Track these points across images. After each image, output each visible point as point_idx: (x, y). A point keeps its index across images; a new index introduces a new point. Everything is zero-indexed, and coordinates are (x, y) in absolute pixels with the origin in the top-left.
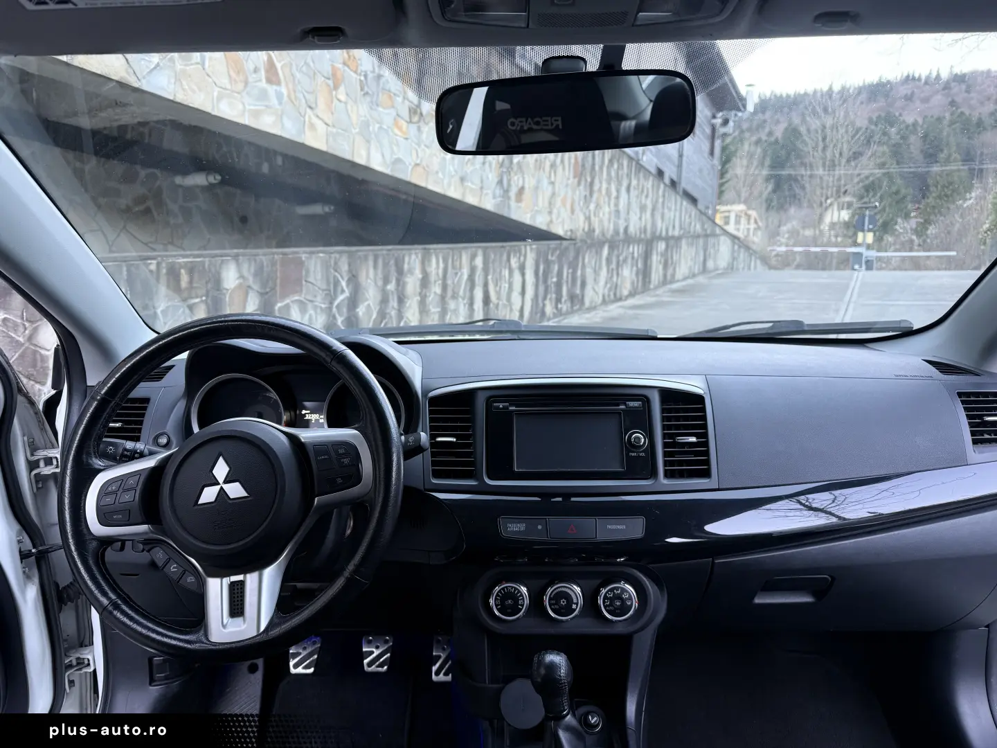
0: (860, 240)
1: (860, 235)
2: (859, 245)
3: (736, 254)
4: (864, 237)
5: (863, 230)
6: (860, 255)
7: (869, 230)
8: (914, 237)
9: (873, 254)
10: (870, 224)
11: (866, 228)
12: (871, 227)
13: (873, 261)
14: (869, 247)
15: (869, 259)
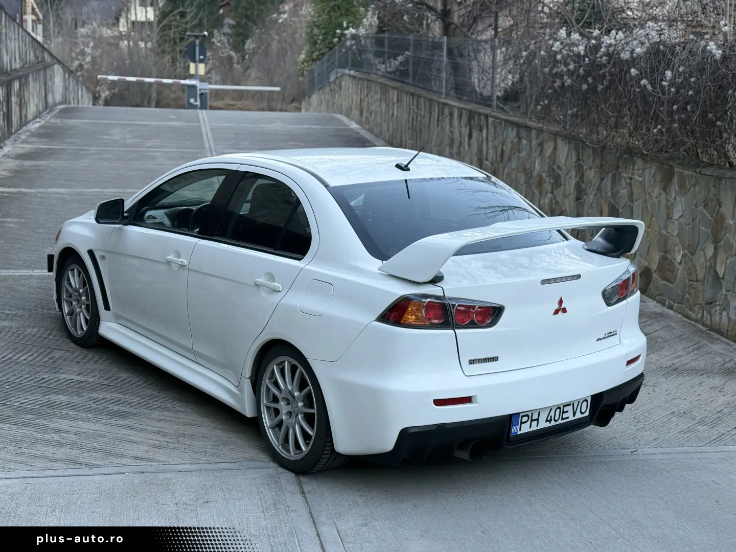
0: (192, 71)
1: (192, 65)
2: (191, 77)
3: (67, 84)
4: (197, 69)
5: (194, 61)
6: (194, 87)
7: (201, 61)
8: (233, 53)
9: (207, 87)
10: (200, 55)
11: (197, 58)
12: (202, 57)
13: (206, 93)
14: (202, 80)
15: (202, 91)
